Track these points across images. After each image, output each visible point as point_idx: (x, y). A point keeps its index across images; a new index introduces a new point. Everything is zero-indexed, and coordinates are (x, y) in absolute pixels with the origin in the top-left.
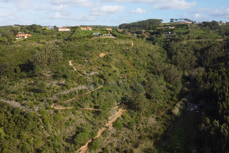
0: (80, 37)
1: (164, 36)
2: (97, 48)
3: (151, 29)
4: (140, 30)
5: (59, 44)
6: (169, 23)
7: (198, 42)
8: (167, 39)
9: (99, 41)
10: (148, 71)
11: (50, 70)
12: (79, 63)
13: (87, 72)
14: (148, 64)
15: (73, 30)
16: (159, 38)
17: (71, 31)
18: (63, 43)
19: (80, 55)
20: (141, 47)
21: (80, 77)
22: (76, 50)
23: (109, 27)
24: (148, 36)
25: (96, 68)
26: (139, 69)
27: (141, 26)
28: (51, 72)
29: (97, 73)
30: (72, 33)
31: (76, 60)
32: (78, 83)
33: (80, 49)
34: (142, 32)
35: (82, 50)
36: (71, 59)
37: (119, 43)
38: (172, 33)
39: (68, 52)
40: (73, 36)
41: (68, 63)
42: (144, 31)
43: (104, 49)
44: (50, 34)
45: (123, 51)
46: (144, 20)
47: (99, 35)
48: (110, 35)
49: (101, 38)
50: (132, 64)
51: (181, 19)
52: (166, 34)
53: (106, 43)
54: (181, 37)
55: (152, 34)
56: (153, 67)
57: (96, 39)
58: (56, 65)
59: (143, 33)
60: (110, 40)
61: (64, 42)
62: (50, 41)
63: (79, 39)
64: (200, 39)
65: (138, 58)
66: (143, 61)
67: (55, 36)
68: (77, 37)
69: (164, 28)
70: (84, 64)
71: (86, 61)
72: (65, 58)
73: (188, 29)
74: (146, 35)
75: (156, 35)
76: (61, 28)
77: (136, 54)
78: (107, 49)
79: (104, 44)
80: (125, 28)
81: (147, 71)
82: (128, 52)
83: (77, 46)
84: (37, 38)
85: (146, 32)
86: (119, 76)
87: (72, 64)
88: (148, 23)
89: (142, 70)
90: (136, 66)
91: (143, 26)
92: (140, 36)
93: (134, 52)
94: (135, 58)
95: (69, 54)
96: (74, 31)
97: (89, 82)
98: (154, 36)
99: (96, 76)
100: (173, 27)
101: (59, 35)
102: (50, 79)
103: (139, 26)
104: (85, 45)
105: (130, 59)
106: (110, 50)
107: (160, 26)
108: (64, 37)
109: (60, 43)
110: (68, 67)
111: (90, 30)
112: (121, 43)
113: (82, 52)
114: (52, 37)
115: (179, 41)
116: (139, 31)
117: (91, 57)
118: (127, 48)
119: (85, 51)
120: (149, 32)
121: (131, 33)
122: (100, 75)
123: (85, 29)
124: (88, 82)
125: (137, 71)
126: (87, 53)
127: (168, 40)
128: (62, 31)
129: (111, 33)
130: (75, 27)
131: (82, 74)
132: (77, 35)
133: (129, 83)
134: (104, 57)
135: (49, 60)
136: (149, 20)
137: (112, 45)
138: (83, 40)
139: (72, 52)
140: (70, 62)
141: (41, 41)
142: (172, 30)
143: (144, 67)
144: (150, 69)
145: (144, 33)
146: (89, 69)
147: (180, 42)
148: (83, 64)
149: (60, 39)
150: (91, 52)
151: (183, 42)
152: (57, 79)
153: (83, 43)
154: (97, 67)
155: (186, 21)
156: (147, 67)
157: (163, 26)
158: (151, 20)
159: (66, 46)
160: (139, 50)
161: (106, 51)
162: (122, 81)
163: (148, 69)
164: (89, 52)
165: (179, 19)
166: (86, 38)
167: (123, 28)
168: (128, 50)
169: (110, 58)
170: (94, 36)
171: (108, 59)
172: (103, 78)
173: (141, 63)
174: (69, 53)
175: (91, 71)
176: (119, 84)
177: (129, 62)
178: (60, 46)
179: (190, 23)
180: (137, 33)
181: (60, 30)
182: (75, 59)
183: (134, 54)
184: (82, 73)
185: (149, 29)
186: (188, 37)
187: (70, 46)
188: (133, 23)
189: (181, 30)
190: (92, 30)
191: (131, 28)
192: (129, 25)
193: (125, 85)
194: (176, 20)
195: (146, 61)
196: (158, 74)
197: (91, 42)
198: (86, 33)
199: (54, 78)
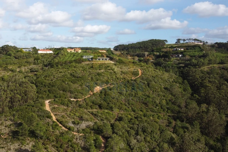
0: (65, 62)
1: (173, 59)
2: (90, 78)
3: (155, 51)
4: (142, 53)
5: (35, 72)
6: (175, 44)
7: (223, 68)
8: (179, 63)
9: (92, 67)
10: (170, 114)
11: (11, 120)
12: (61, 103)
13: (74, 123)
14: (167, 104)
15: (58, 52)
16: (168, 63)
17: (54, 54)
18: (40, 71)
19: (64, 91)
20: (153, 77)
21: (62, 134)
22: (58, 83)
23: (102, 49)
24: (152, 59)
25: (89, 112)
26: (155, 112)
27: (142, 48)
28: (11, 123)
29: (91, 124)
30: (55, 56)
31: (56, 99)
32: (57, 147)
33: (64, 80)
34: (144, 55)
35: (66, 83)
36: (48, 97)
37: (120, 70)
38: (184, 56)
39: (45, 85)
40: (56, 60)
41: (43, 105)
42: (146, 53)
43: (100, 80)
44: (25, 57)
45: (128, 82)
46: (144, 41)
47: (92, 59)
48: (106, 59)
49: (94, 63)
50: (143, 103)
51: (190, 39)
52: (176, 57)
53: (102, 71)
54: (201, 61)
55: (158, 57)
56: (177, 108)
57: (88, 64)
58: (22, 110)
59: (146, 56)
60: (107, 67)
61: (42, 69)
62: (23, 67)
63: (64, 65)
64: (224, 64)
65: (151, 94)
66: (159, 98)
67: (31, 60)
68: (60, 62)
69: (171, 50)
70: (70, 105)
71: (73, 101)
72: (40, 95)
73: (203, 51)
74: (151, 58)
75: (163, 58)
76: (42, 50)
77: (147, 87)
78: (104, 79)
79: (100, 71)
80: (123, 50)
81: (168, 114)
82: (136, 85)
83: (60, 75)
84: (4, 63)
85: (150, 54)
86: (129, 129)
87: (50, 106)
88: (150, 44)
89: (160, 113)
90: (150, 106)
91: (145, 48)
92: (142, 60)
93: (144, 83)
94: (147, 93)
95: (46, 89)
96: (58, 54)
97: (77, 144)
98: (162, 60)
99: (88, 130)
100: (182, 48)
101: (37, 59)
102: (6, 139)
103: (139, 48)
104: (71, 75)
105: (139, 95)
106: (109, 81)
107: (165, 48)
108: (43, 61)
109: (37, 70)
110: (42, 114)
111: (79, 52)
112: (124, 71)
113: (67, 86)
114: (27, 62)
115: (197, 67)
116: (140, 54)
117: (80, 93)
118: (133, 78)
119: (72, 84)
120: (154, 55)
121: (130, 56)
122: (96, 127)
123: (73, 51)
124: (75, 146)
125: (153, 116)
126: (74, 86)
127: (181, 65)
128: (43, 54)
129: (107, 57)
130: (60, 49)
131: (66, 127)
132: (61, 59)
133: (148, 144)
134: (101, 92)
135: (12, 101)
136: (151, 40)
137: (111, 73)
138: (69, 66)
139: (52, 85)
140: (47, 102)
141: (10, 67)
142: (182, 53)
143: (162, 108)
144: (172, 111)
145: (148, 56)
146: (77, 114)
147: (199, 68)
148: (68, 106)
149: (38, 64)
150: (81, 85)
151: (203, 68)
152: (19, 139)
153: (69, 72)
154: (90, 110)
155: (196, 42)
156: (167, 108)
157: (170, 48)
158: (153, 40)
159: (43, 76)
160: (151, 81)
161: (103, 82)
162: (135, 141)
163: (169, 111)
164: (77, 86)
165: (187, 39)
166: (74, 64)
167: (120, 50)
168: (135, 81)
169: (110, 93)
170: (85, 60)
171: (106, 96)
172: (102, 133)
173: (158, 102)
174: (47, 87)
175: (81, 118)
176: (132, 147)
177: (138, 100)
178: (36, 75)
179: (200, 44)
180: (138, 56)
181: (39, 52)
182: (55, 97)
183: (144, 87)
184: (66, 124)
185: (153, 51)
186: (209, 61)
187: (49, 76)
188: (131, 44)
189: (194, 52)
190: (82, 52)
191: (130, 50)
192: (127, 47)
193: (143, 148)
194: (184, 40)
195: (163, 98)
196: (188, 121)
197: (81, 69)
198: (74, 56)
199: (14, 138)
